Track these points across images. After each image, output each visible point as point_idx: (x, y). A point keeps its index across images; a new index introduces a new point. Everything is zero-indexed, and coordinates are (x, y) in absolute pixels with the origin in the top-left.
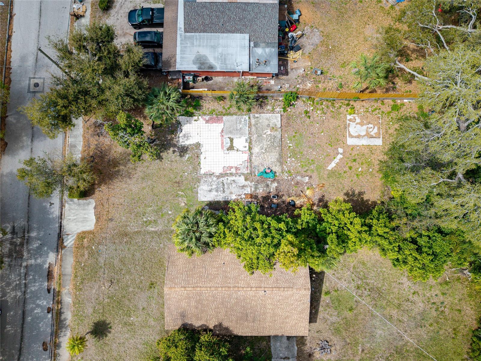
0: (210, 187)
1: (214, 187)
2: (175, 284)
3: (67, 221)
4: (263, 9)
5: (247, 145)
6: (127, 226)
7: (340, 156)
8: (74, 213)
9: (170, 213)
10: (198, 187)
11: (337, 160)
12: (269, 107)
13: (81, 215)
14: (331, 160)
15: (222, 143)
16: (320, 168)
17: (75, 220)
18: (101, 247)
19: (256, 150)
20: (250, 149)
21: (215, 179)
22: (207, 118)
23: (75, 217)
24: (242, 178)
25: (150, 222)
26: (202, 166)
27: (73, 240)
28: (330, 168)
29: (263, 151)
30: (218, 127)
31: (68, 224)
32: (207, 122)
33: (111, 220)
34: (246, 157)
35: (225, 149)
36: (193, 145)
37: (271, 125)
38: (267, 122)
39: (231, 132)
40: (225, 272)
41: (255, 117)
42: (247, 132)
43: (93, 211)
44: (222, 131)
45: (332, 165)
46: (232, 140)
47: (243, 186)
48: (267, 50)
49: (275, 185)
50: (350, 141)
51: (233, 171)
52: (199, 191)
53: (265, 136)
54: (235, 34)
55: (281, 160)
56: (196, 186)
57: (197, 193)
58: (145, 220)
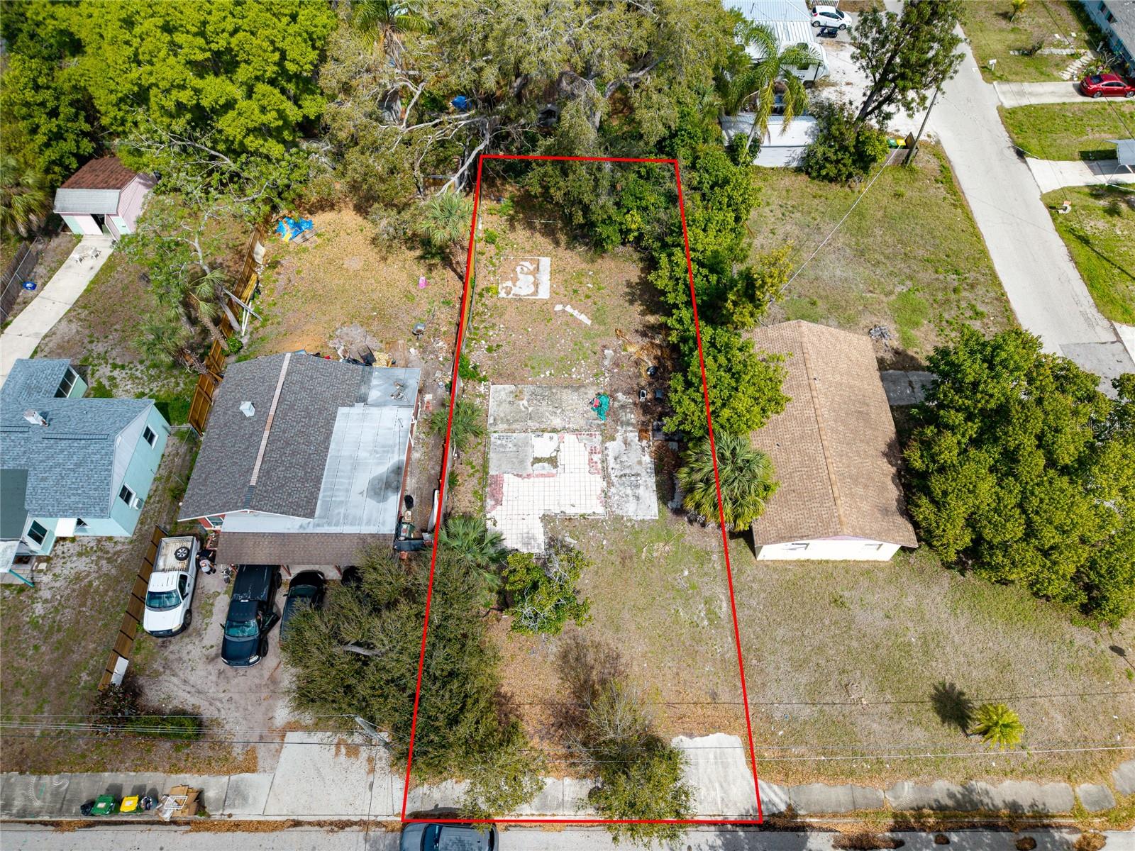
0: (631, 498)
1: (629, 491)
2: (832, 516)
3: (727, 805)
4: (296, 377)
5: (547, 435)
6: (723, 660)
7: (569, 309)
8: (708, 790)
9: (686, 573)
10: (631, 520)
11: (576, 313)
12: (478, 401)
13: (709, 770)
14: (575, 319)
15: (542, 475)
16: (588, 333)
17: (724, 785)
18: (777, 716)
19: (557, 422)
20: (554, 430)
21: (613, 490)
22: (490, 502)
23: (717, 785)
24: (609, 444)
25: (710, 612)
26: (590, 512)
27: (770, 787)
28: (589, 322)
29: (558, 412)
30: (511, 484)
31: (735, 804)
32: (498, 502)
33: (714, 696)
34: (570, 438)
35: (554, 471)
36: (545, 527)
37: (511, 399)
38: (506, 407)
39: (522, 462)
40: (793, 441)
41: (495, 423)
42: (524, 434)
43: (698, 741)
44: (520, 476)
45: (583, 318)
46: (537, 460)
47: (625, 444)
48: (374, 382)
49: (620, 395)
50: (544, 293)
51: (597, 458)
52: (639, 518)
53: (530, 409)
54: (335, 430)
55: (578, 387)
56: (629, 524)
57: (643, 521)
58: (706, 623)
